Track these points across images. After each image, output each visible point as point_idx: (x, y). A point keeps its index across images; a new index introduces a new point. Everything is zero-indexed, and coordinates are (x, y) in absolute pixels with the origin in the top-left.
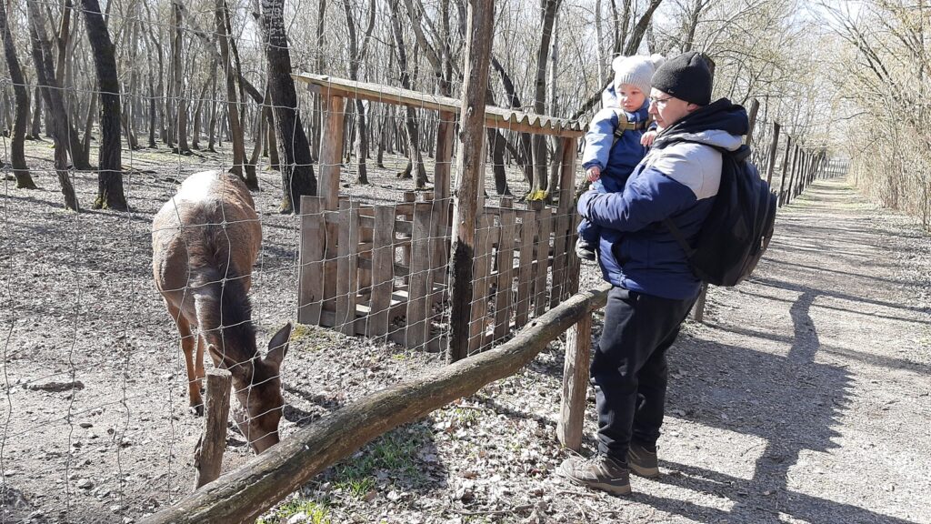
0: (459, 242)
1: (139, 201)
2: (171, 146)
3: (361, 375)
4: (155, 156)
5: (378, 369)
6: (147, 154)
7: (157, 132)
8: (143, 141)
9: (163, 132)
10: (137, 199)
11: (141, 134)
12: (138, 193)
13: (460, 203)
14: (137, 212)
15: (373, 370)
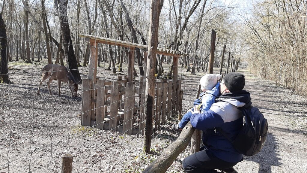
0: (149, 96)
1: (14, 80)
2: (24, 60)
3: (108, 145)
4: (19, 63)
5: (114, 142)
6: (16, 63)
7: (19, 55)
8: (14, 58)
9: (21, 56)
10: (13, 79)
11: (13, 56)
12: (14, 77)
13: (149, 81)
14: (14, 84)
15: (113, 143)
